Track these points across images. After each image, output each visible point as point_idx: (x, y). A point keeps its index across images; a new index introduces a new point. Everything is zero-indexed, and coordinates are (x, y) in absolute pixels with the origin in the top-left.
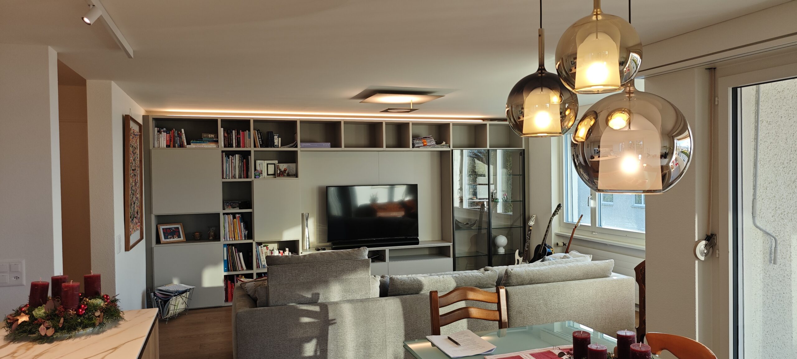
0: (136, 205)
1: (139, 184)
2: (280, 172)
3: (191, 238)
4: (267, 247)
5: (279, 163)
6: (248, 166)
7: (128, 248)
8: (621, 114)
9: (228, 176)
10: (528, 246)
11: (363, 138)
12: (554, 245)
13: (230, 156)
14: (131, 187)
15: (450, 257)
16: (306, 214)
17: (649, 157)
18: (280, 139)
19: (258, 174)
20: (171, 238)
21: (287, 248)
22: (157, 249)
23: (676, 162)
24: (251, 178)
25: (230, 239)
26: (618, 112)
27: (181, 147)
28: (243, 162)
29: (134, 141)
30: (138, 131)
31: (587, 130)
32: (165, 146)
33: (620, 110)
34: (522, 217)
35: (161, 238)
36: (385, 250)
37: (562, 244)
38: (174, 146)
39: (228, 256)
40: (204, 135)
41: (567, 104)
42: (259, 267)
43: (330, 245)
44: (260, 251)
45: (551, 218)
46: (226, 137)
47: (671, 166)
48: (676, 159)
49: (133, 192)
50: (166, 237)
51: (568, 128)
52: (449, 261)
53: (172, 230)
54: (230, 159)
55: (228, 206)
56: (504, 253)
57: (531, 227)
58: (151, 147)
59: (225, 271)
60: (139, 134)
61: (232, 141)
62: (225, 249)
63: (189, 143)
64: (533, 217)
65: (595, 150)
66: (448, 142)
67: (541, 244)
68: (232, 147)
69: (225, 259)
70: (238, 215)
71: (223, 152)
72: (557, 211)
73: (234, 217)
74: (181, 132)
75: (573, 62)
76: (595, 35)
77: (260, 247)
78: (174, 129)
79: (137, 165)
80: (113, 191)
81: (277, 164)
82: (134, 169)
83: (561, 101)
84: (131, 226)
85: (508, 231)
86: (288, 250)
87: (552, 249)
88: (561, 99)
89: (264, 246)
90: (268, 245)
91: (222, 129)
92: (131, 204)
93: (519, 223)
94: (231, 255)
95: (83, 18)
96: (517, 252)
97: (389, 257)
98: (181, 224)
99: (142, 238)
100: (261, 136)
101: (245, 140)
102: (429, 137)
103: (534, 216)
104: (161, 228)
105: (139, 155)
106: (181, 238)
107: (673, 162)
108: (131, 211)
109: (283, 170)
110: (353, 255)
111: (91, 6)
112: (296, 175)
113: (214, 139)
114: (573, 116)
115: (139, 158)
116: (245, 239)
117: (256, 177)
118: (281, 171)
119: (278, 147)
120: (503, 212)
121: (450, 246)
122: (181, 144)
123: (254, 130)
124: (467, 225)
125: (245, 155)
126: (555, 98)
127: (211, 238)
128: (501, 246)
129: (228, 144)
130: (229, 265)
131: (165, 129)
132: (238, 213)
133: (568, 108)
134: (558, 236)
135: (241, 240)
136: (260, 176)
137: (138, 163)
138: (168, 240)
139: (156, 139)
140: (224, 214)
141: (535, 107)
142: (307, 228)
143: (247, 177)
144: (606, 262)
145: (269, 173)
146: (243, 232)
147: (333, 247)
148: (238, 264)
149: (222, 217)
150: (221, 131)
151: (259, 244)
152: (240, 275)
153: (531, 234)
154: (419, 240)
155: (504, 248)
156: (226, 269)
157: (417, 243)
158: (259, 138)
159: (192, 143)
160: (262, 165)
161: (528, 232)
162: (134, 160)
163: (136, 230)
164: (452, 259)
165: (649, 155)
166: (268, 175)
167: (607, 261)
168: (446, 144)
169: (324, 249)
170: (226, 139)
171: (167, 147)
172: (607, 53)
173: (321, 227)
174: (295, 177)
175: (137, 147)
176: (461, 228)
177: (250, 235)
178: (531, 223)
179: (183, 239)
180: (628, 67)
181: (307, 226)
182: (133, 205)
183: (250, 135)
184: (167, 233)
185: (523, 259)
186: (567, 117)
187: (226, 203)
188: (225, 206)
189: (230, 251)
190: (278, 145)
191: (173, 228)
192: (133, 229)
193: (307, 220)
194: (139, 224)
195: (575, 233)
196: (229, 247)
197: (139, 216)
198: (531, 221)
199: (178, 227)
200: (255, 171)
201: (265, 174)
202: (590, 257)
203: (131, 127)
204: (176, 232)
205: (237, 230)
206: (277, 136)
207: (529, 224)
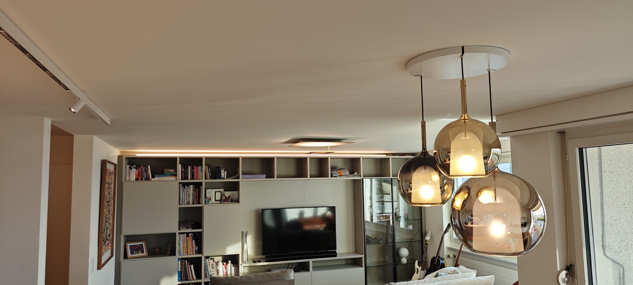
0: (108, 230)
1: (112, 212)
2: (225, 198)
3: (152, 253)
4: (213, 260)
5: (224, 191)
6: (200, 194)
7: (100, 266)
8: (488, 191)
9: (184, 203)
10: (425, 257)
11: (292, 170)
12: (447, 256)
13: (186, 186)
14: (105, 216)
15: (362, 267)
16: (245, 232)
17: (511, 226)
18: (226, 172)
19: (208, 200)
20: (136, 253)
21: (229, 261)
22: (125, 263)
23: (534, 228)
24: (202, 204)
25: (184, 254)
26: (485, 189)
27: (147, 180)
28: (196, 191)
29: (109, 178)
30: (114, 170)
31: (462, 202)
32: (135, 179)
33: (487, 188)
34: (420, 233)
35: (128, 253)
36: (309, 262)
37: (453, 256)
38: (142, 180)
39: (182, 268)
40: (166, 170)
41: (445, 180)
42: (207, 277)
43: (264, 257)
44: (208, 263)
45: (443, 235)
46: (183, 171)
47: (531, 232)
48: (534, 227)
49: (106, 220)
50: (132, 253)
51: (447, 199)
52: (362, 270)
53: (137, 246)
54: (186, 188)
55: (183, 227)
56: (406, 263)
57: (427, 241)
58: (123, 180)
59: (179, 280)
60: (114, 172)
61: (187, 174)
62: (180, 262)
63: (153, 177)
65: (468, 218)
66: (359, 173)
67: (436, 256)
68: (188, 179)
69: (179, 271)
70: (190, 234)
71: (180, 183)
72: (448, 229)
73: (188, 236)
74: (148, 168)
75: (447, 155)
76: (463, 134)
77: (207, 260)
78: (142, 166)
79: (111, 197)
80: (90, 222)
81: (224, 192)
82: (108, 201)
83: (440, 179)
84: (104, 248)
85: (409, 244)
86: (230, 262)
87: (445, 261)
88: (440, 177)
89: (211, 259)
90: (214, 258)
91: (180, 165)
92: (105, 230)
93: (418, 238)
94: (184, 267)
95: (70, 109)
96: (417, 262)
97: (313, 267)
98: (145, 241)
99: (112, 256)
100: (211, 171)
101: (198, 173)
102: (344, 169)
103: (429, 232)
104: (129, 245)
105: (113, 189)
106: (144, 253)
107: (532, 229)
108: (104, 236)
109: (228, 197)
110: (281, 276)
111: (77, 99)
112: (238, 201)
113: (174, 173)
114: (451, 189)
115: (113, 191)
116: (196, 254)
117: (206, 203)
118: (227, 198)
119: (224, 179)
120: (405, 227)
121: (362, 258)
122: (147, 177)
123: (205, 166)
124: (376, 241)
125: (198, 186)
126: (435, 177)
127: (168, 253)
128: (404, 257)
129: (185, 177)
130: (183, 276)
131: (135, 166)
132: (191, 233)
133: (446, 184)
134: (450, 249)
135: (192, 254)
136: (209, 202)
137: (112, 195)
138: (133, 255)
139: (127, 174)
140: (179, 233)
141: (420, 183)
142: (246, 244)
143: (199, 203)
144: (487, 277)
145: (216, 199)
146: (194, 248)
147: (267, 259)
148: (190, 275)
149: (177, 235)
150: (179, 167)
151: (207, 257)
152: (191, 284)
153: (428, 247)
154: (337, 253)
155: (406, 258)
156: (179, 278)
157: (335, 256)
158: (209, 172)
159: (156, 176)
160: (211, 193)
161: (425, 246)
162: (109, 194)
163: (107, 249)
164: (364, 268)
165: (512, 225)
166: (216, 200)
167: (489, 276)
168: (357, 174)
169: (259, 262)
170: (183, 173)
171: (136, 180)
172: (473, 150)
173: (257, 242)
174: (237, 202)
175: (112, 182)
176: (371, 242)
177: (200, 251)
178: (428, 238)
179: (146, 254)
180: (491, 159)
181: (246, 242)
182: (106, 230)
183: (202, 170)
184: (133, 250)
185: (421, 268)
186: (445, 191)
187: (182, 223)
188: (181, 226)
189: (183, 264)
190: (224, 177)
191: (138, 245)
192: (105, 249)
193: (246, 237)
194: (110, 244)
196: (183, 260)
197: (110, 238)
198: (427, 236)
199: (142, 244)
200: (205, 198)
201: (213, 200)
202: (475, 272)
203: (107, 168)
204: (141, 248)
205: (190, 247)
206: (224, 170)
207: (425, 239)
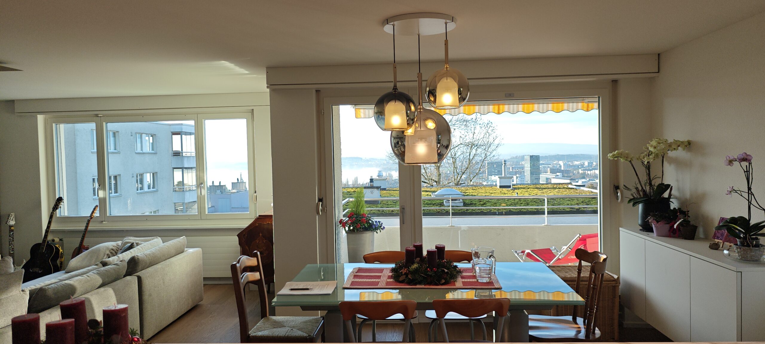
10: (12, 248)
37: (58, 240)
45: (52, 213)
57: (12, 226)
64: (12, 215)
72: (59, 205)
76: (446, 78)
87: (58, 246)
161: (10, 233)
178: (11, 222)
195: (90, 225)
207: (8, 224)
